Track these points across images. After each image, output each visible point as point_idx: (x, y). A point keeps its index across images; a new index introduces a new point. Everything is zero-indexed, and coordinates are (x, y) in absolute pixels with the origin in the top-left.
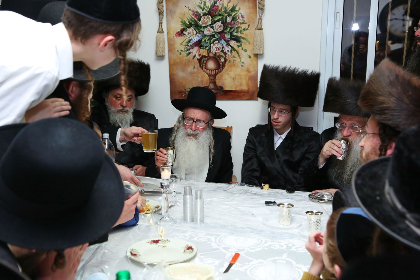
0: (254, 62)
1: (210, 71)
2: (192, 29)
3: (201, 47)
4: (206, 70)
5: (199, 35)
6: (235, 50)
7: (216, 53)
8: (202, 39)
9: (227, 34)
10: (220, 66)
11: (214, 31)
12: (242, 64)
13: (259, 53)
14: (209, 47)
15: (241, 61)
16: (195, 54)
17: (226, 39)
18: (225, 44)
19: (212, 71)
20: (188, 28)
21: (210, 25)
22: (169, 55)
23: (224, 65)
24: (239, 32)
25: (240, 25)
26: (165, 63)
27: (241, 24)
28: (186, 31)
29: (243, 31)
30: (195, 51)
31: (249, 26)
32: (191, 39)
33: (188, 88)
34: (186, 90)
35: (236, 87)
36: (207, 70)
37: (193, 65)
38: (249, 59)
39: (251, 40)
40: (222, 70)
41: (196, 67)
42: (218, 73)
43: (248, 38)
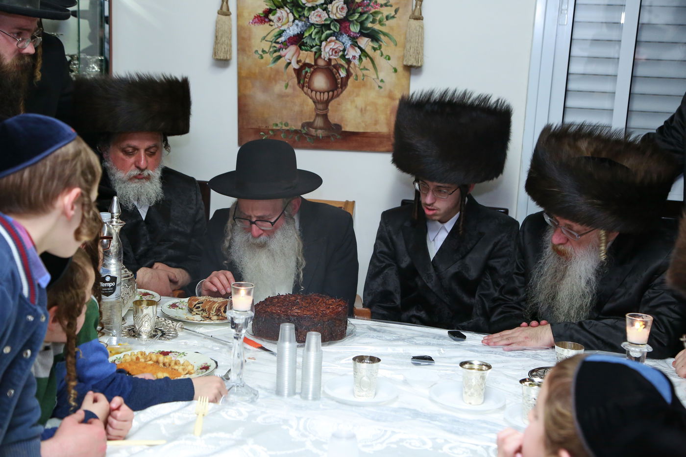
0: (404, 81)
1: (318, 93)
2: (286, 11)
3: (303, 47)
4: (309, 91)
5: (300, 24)
6: (367, 55)
7: (330, 60)
8: (305, 30)
9: (354, 24)
10: (337, 86)
11: (329, 17)
12: (381, 84)
13: (415, 64)
14: (317, 47)
15: (378, 78)
16: (290, 58)
17: (352, 33)
18: (348, 43)
19: (322, 94)
20: (279, 8)
21: (322, 4)
22: (238, 58)
23: (344, 83)
24: (378, 22)
25: (379, 9)
26: (231, 74)
27: (381, 6)
28: (274, 15)
29: (385, 20)
30: (290, 53)
31: (396, 11)
32: (284, 31)
33: (273, 124)
34: (270, 128)
35: (366, 126)
36: (312, 91)
37: (285, 81)
38: (394, 75)
39: (400, 39)
40: (342, 92)
41: (290, 83)
42: (332, 98)
43: (394, 35)
